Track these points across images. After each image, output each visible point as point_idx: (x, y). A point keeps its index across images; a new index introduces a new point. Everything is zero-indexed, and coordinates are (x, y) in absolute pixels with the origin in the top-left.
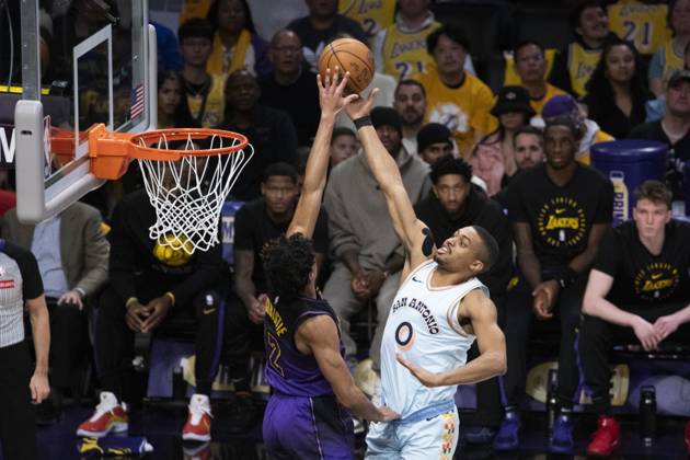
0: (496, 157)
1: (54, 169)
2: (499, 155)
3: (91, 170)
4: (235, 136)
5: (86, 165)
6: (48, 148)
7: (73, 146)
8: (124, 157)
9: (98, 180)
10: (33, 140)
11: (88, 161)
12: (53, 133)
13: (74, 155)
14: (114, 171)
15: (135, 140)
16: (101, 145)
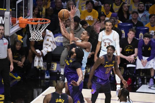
0: (99, 26)
1: (12, 25)
2: (100, 25)
3: (19, 26)
4: (48, 20)
5: (18, 25)
6: (11, 21)
7: (16, 21)
8: (26, 23)
9: (21, 28)
10: (8, 20)
11: (19, 24)
12: (12, 18)
13: (16, 23)
14: (24, 26)
15: (28, 20)
16: (21, 21)
